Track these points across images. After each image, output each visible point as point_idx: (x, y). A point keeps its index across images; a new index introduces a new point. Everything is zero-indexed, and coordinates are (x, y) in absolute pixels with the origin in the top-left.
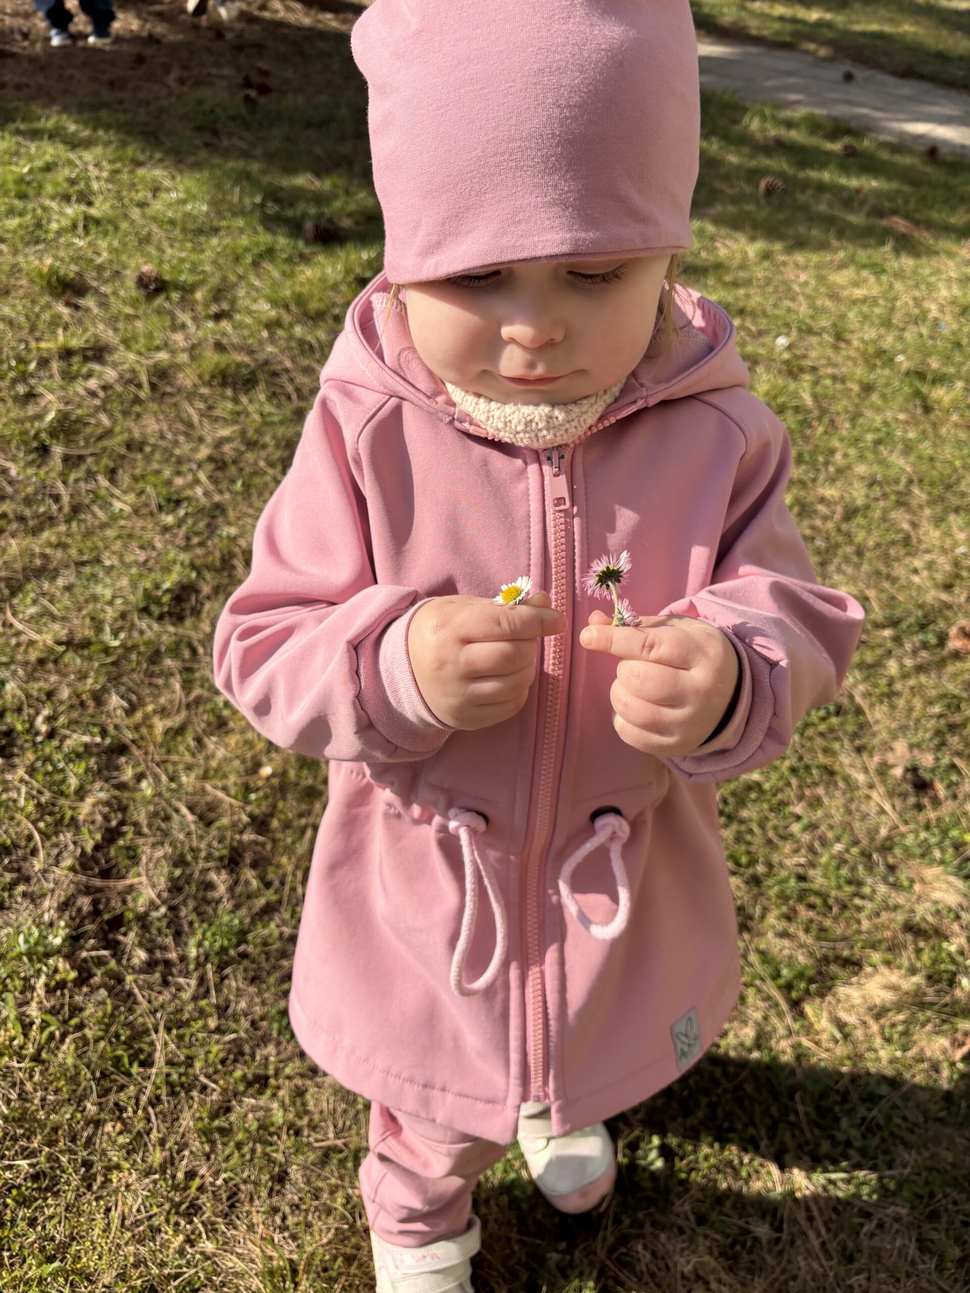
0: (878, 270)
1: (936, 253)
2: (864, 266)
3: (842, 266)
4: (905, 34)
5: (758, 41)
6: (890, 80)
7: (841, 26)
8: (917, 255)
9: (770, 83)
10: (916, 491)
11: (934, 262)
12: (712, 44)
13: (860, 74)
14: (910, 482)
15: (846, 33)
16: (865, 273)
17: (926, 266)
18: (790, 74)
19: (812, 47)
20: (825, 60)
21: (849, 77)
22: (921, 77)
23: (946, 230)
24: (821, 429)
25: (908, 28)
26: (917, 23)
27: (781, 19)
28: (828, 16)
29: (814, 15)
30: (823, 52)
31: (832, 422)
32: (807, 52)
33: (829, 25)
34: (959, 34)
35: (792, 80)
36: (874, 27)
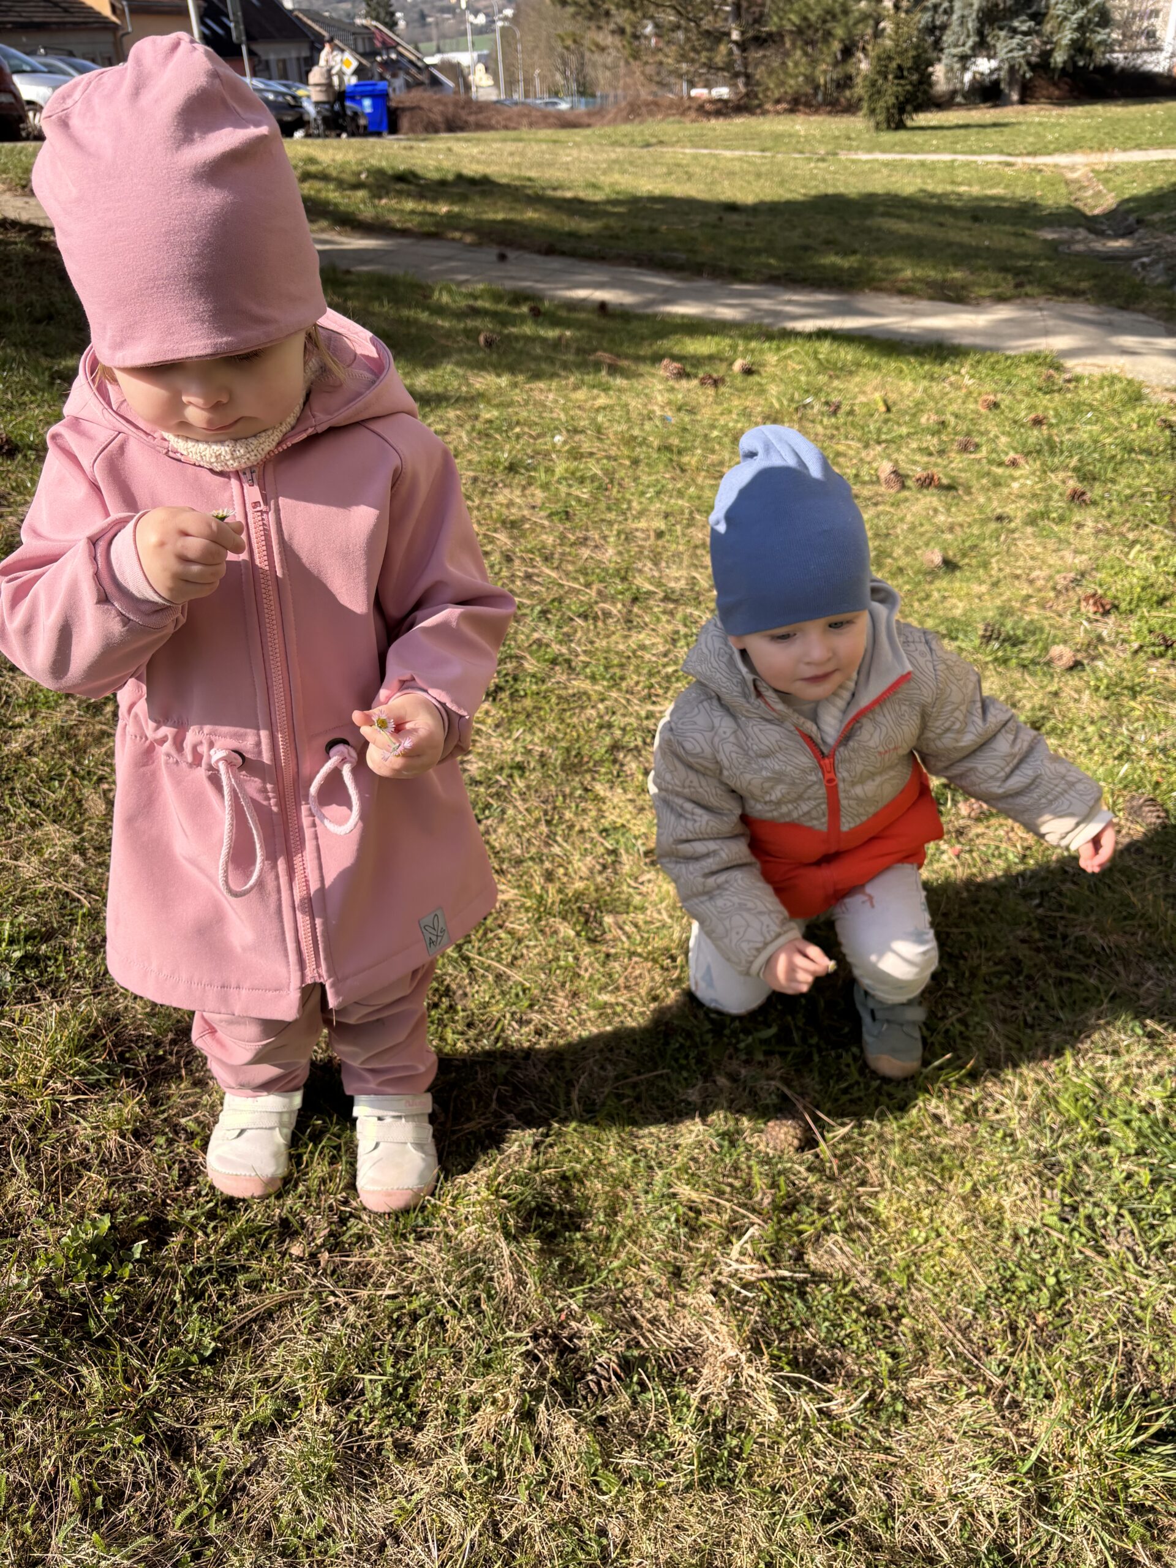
0: (606, 389)
1: (641, 375)
2: (594, 387)
3: (576, 388)
4: (531, 220)
5: (404, 233)
6: (539, 259)
7: (471, 216)
8: (628, 378)
9: (434, 268)
10: (698, 517)
11: (642, 381)
12: (362, 238)
13: (512, 254)
14: (691, 513)
15: (480, 222)
16: (595, 391)
17: (638, 383)
18: (449, 258)
19: (457, 235)
20: (471, 245)
21: (502, 257)
22: (563, 254)
23: (638, 359)
24: (615, 490)
25: (531, 214)
26: (535, 210)
27: (413, 212)
28: (456, 209)
29: (443, 209)
30: (468, 239)
31: (620, 485)
32: (453, 240)
33: (458, 216)
34: (577, 218)
35: (453, 264)
36: (500, 216)
